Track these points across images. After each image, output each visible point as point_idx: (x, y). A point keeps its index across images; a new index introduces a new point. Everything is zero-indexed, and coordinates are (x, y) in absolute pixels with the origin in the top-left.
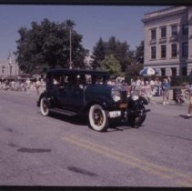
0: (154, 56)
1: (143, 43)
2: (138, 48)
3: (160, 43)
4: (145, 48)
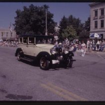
0: (96, 27)
1: (89, 19)
2: (86, 22)
3: (100, 18)
4: (91, 22)
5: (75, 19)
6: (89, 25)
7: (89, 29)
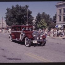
1: (56, 15)
2: (54, 17)
3: (63, 15)
4: (57, 17)
5: (46, 15)
6: (56, 19)
7: (56, 22)
